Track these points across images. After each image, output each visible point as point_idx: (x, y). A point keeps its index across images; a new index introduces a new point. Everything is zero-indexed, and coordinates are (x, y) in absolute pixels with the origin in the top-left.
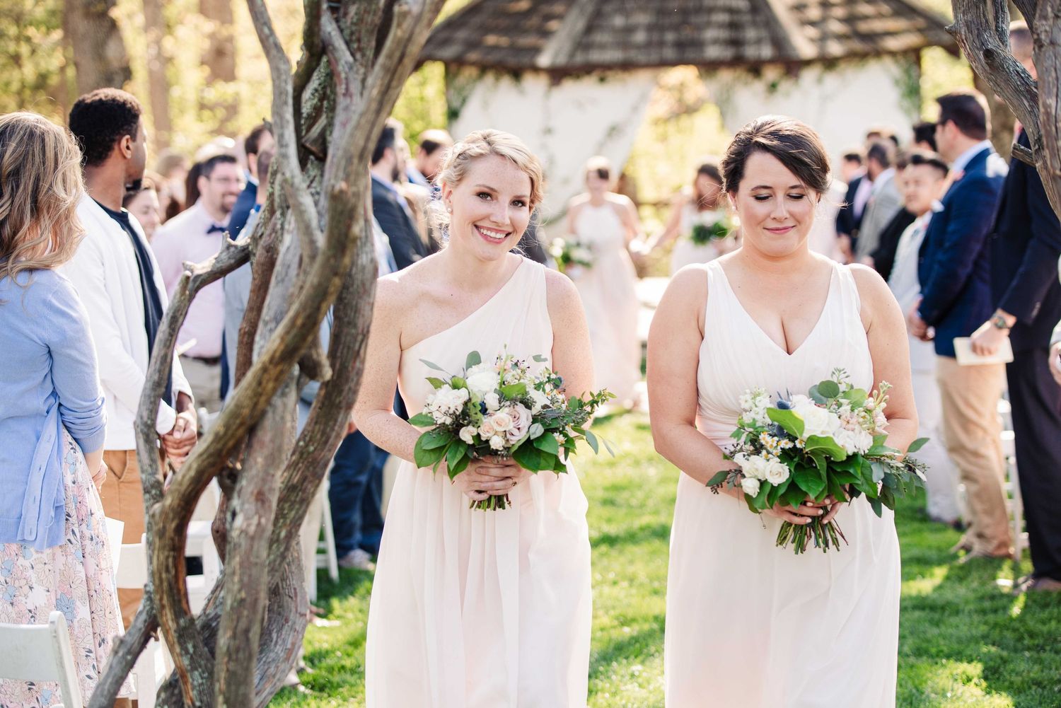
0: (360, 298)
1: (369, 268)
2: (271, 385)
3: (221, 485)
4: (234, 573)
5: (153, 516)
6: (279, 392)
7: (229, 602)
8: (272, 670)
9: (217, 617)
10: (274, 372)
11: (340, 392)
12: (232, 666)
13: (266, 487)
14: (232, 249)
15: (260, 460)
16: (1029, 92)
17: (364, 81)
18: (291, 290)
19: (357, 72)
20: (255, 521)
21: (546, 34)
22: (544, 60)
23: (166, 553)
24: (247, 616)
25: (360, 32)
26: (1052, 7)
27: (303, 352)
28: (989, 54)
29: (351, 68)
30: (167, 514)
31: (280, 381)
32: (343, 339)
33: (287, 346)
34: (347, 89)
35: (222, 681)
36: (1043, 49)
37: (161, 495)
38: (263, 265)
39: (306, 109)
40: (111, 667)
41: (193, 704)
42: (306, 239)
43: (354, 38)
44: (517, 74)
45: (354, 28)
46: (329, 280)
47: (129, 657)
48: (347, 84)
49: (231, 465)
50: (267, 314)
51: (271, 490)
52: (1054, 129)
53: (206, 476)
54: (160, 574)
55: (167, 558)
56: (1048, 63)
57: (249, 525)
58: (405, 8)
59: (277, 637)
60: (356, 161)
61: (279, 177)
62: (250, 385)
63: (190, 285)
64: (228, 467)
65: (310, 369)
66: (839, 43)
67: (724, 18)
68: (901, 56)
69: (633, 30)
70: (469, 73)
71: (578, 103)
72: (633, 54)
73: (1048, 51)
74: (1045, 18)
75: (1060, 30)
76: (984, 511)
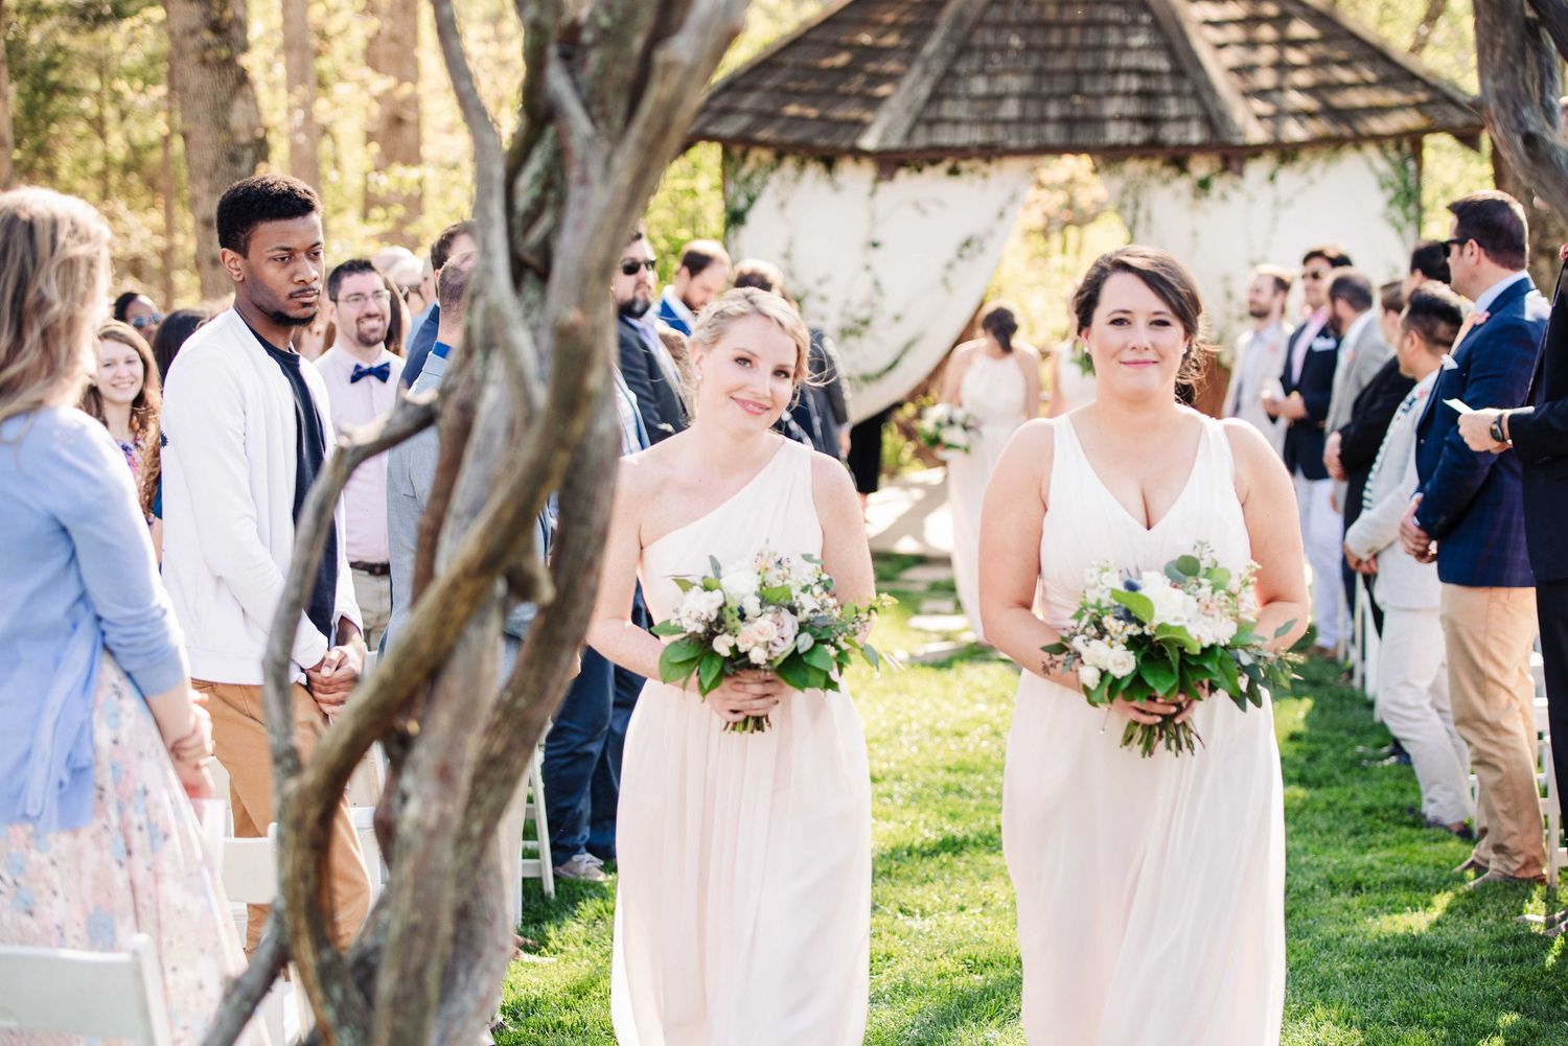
0: (596, 481)
2: (464, 608)
4: (404, 884)
5: (286, 798)
6: (474, 620)
7: (396, 927)
8: (457, 1028)
9: (377, 950)
10: (468, 588)
12: (399, 1023)
13: (454, 759)
14: (409, 408)
15: (445, 719)
17: (608, 163)
18: (495, 468)
19: (598, 150)
20: (436, 809)
21: (874, 103)
22: (869, 142)
23: (305, 854)
24: (423, 948)
25: (604, 89)
27: (513, 559)
29: (590, 141)
30: (307, 795)
31: (478, 604)
33: (489, 550)
34: (584, 174)
37: (297, 769)
38: (454, 429)
39: (523, 202)
42: (519, 393)
43: (596, 98)
44: (829, 161)
45: (595, 84)
46: (551, 455)
47: (246, 1004)
48: (584, 166)
50: (459, 502)
51: (461, 765)
53: (364, 739)
54: (296, 884)
55: (307, 861)
57: (426, 815)
58: (672, 55)
60: (595, 279)
61: (481, 301)
63: (348, 459)
64: (397, 729)
65: (521, 587)
66: (1301, 123)
67: (1135, 83)
68: (1390, 145)
69: (1000, 98)
70: (758, 160)
71: (917, 205)
72: (999, 134)
76: (1506, 813)
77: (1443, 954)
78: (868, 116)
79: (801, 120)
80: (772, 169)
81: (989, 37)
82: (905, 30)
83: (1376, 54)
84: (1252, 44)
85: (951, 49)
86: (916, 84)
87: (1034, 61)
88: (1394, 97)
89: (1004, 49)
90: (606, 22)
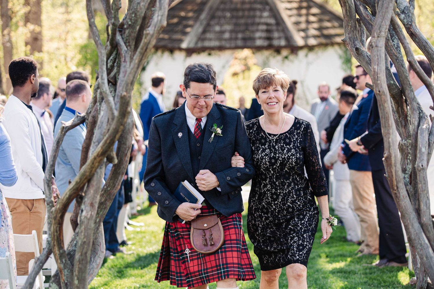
0: (128, 134)
1: (131, 124)
2: (97, 164)
3: (77, 201)
4: (82, 232)
5: (52, 212)
6: (99, 167)
7: (80, 242)
8: (92, 272)
10: (98, 159)
11: (120, 168)
12: (80, 266)
13: (94, 201)
14: (79, 117)
15: (92, 191)
18: (104, 131)
19: (128, 54)
20: (90, 213)
21: (185, 34)
22: (184, 45)
23: (57, 225)
24: (86, 248)
25: (129, 39)
26: (377, 33)
27: (109, 152)
28: (357, 49)
29: (126, 52)
30: (57, 211)
31: (100, 163)
32: (121, 149)
33: (103, 150)
34: (125, 60)
35: (77, 271)
36: (373, 48)
37: (53, 206)
38: (91, 123)
40: (34, 268)
41: (64, 281)
42: (111, 112)
43: (127, 41)
44: (172, 51)
45: (127, 38)
46: (119, 127)
47: (41, 265)
48: (125, 58)
49: (80, 194)
50: (95, 140)
51: (96, 202)
52: (376, 77)
53: (72, 197)
54: (54, 233)
55: (57, 227)
56: (375, 53)
57: (88, 215)
58: (148, 32)
59: (94, 260)
60: (129, 85)
61: (99, 91)
62: (89, 164)
64: (79, 195)
65: (110, 160)
66: (315, 39)
67: (264, 27)
68: (342, 46)
69: (224, 32)
72: (223, 43)
73: (375, 49)
74: (374, 37)
75: (379, 41)
76: (369, 235)
78: (183, 37)
79: (163, 39)
80: (154, 54)
82: (195, 11)
85: (209, 17)
86: (198, 28)
87: (234, 21)
89: (225, 17)
90: (130, 23)
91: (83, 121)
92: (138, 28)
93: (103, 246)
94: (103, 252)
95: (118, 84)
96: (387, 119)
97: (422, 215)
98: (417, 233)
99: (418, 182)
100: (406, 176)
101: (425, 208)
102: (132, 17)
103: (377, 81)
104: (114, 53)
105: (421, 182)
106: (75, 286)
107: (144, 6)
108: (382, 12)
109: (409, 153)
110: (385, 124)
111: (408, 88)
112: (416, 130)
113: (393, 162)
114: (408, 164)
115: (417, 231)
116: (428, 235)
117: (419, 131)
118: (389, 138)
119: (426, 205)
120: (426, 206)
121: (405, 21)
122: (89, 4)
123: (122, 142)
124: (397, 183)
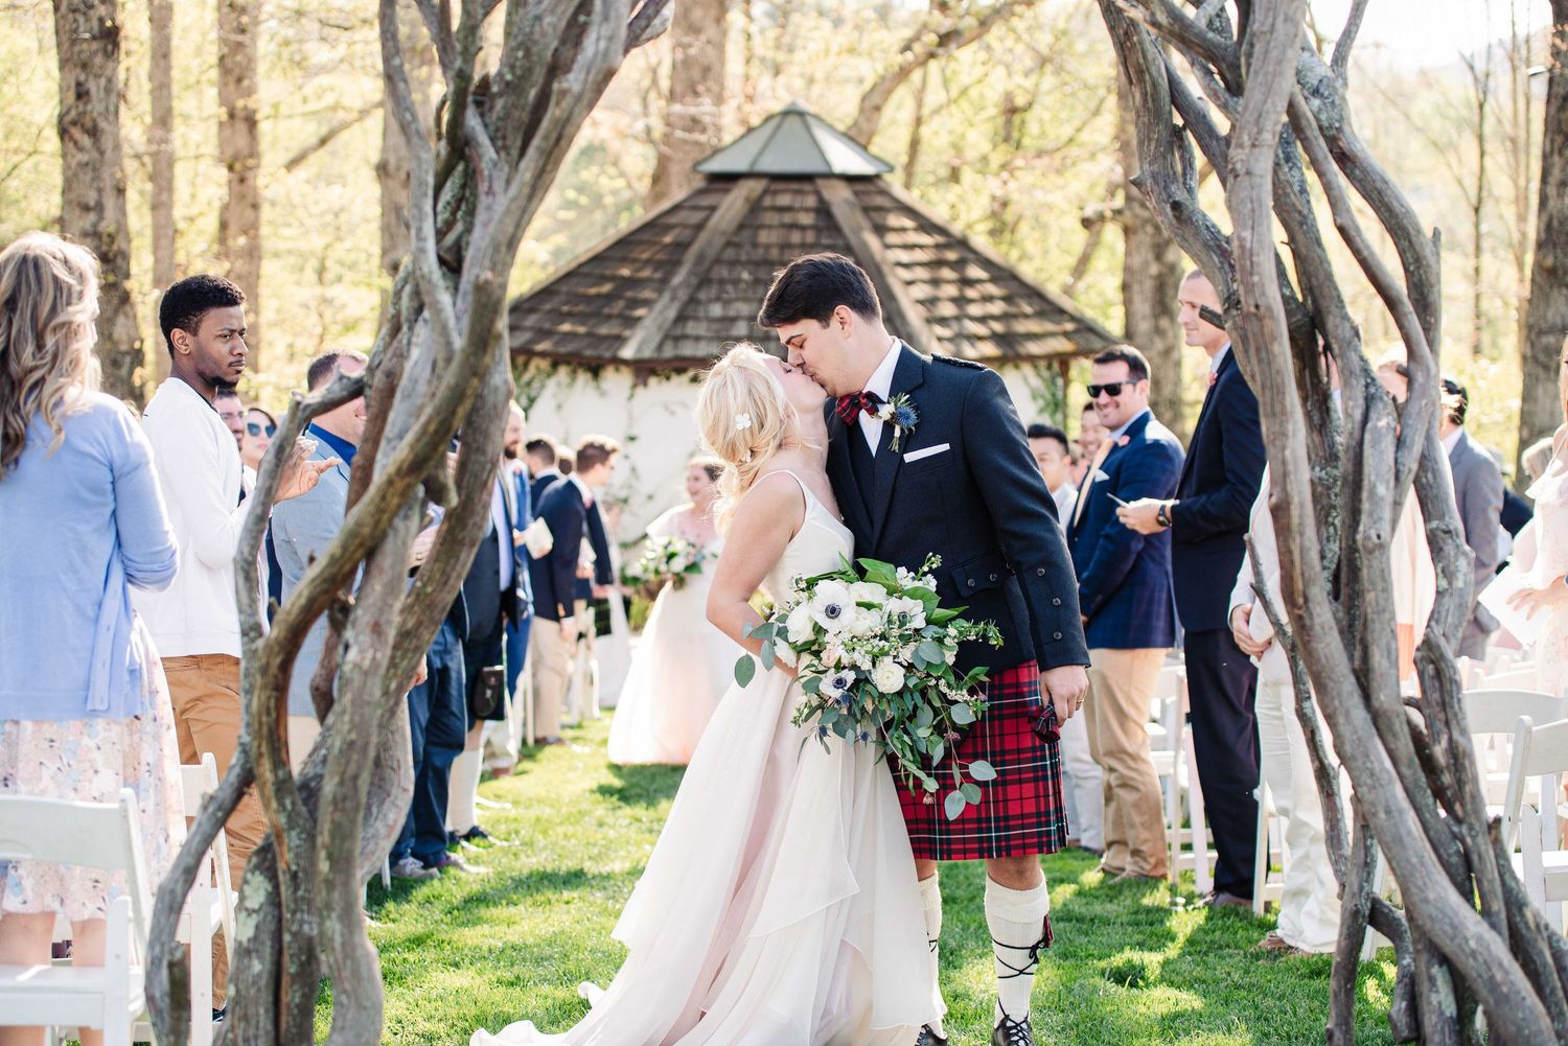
0: (491, 421)
1: (503, 389)
2: (395, 501)
4: (344, 712)
5: (255, 651)
6: (402, 513)
7: (338, 744)
8: (371, 846)
10: (400, 485)
11: (464, 526)
12: (337, 816)
13: (384, 618)
15: (378, 587)
16: (1219, 247)
18: (419, 401)
19: (501, 171)
20: (369, 655)
21: (632, 322)
22: (628, 352)
23: (268, 693)
24: (357, 761)
25: (505, 128)
27: (432, 466)
28: (1176, 207)
29: (495, 165)
30: (271, 649)
31: (405, 499)
32: (470, 466)
33: (416, 455)
34: (490, 187)
35: (326, 834)
38: (381, 391)
40: (199, 825)
41: (289, 868)
42: (442, 340)
43: (499, 134)
44: (595, 369)
45: (500, 124)
46: (467, 381)
47: (220, 814)
48: (491, 182)
49: (343, 597)
50: (391, 429)
51: (389, 622)
53: (316, 606)
54: (260, 718)
55: (269, 698)
56: (1243, 194)
57: (363, 659)
59: (379, 812)
60: (503, 249)
62: (372, 500)
63: (300, 414)
64: (339, 600)
65: (435, 492)
66: (973, 345)
68: (1042, 364)
69: (734, 320)
70: (538, 368)
71: (666, 408)
73: (1244, 180)
74: (1241, 146)
75: (1257, 160)
76: (1143, 824)
77: (1092, 920)
78: (627, 333)
79: (572, 335)
80: (549, 376)
81: (725, 273)
82: (657, 265)
83: (1035, 294)
84: (935, 282)
85: (694, 281)
86: (666, 308)
88: (1049, 327)
89: (736, 282)
90: (509, 77)
91: (357, 390)
92: (533, 93)
93: (407, 771)
94: (405, 790)
95: (466, 265)
96: (1278, 391)
97: (1374, 685)
98: (1359, 739)
99: (1366, 584)
100: (1326, 574)
101: (1385, 663)
102: (517, 59)
103: (1251, 274)
104: (460, 167)
105: (1373, 584)
106: (322, 877)
107: (555, 27)
108: (1266, 74)
109: (1334, 507)
110: (1273, 406)
111: (1333, 308)
112: (1357, 434)
113: (1295, 520)
114: (1328, 540)
115: (1360, 733)
116: (1393, 746)
117: (1367, 437)
118: (1284, 448)
119: (1389, 653)
120: (1389, 658)
121: (1323, 117)
122: (389, 11)
123: (474, 446)
124: (1305, 585)
